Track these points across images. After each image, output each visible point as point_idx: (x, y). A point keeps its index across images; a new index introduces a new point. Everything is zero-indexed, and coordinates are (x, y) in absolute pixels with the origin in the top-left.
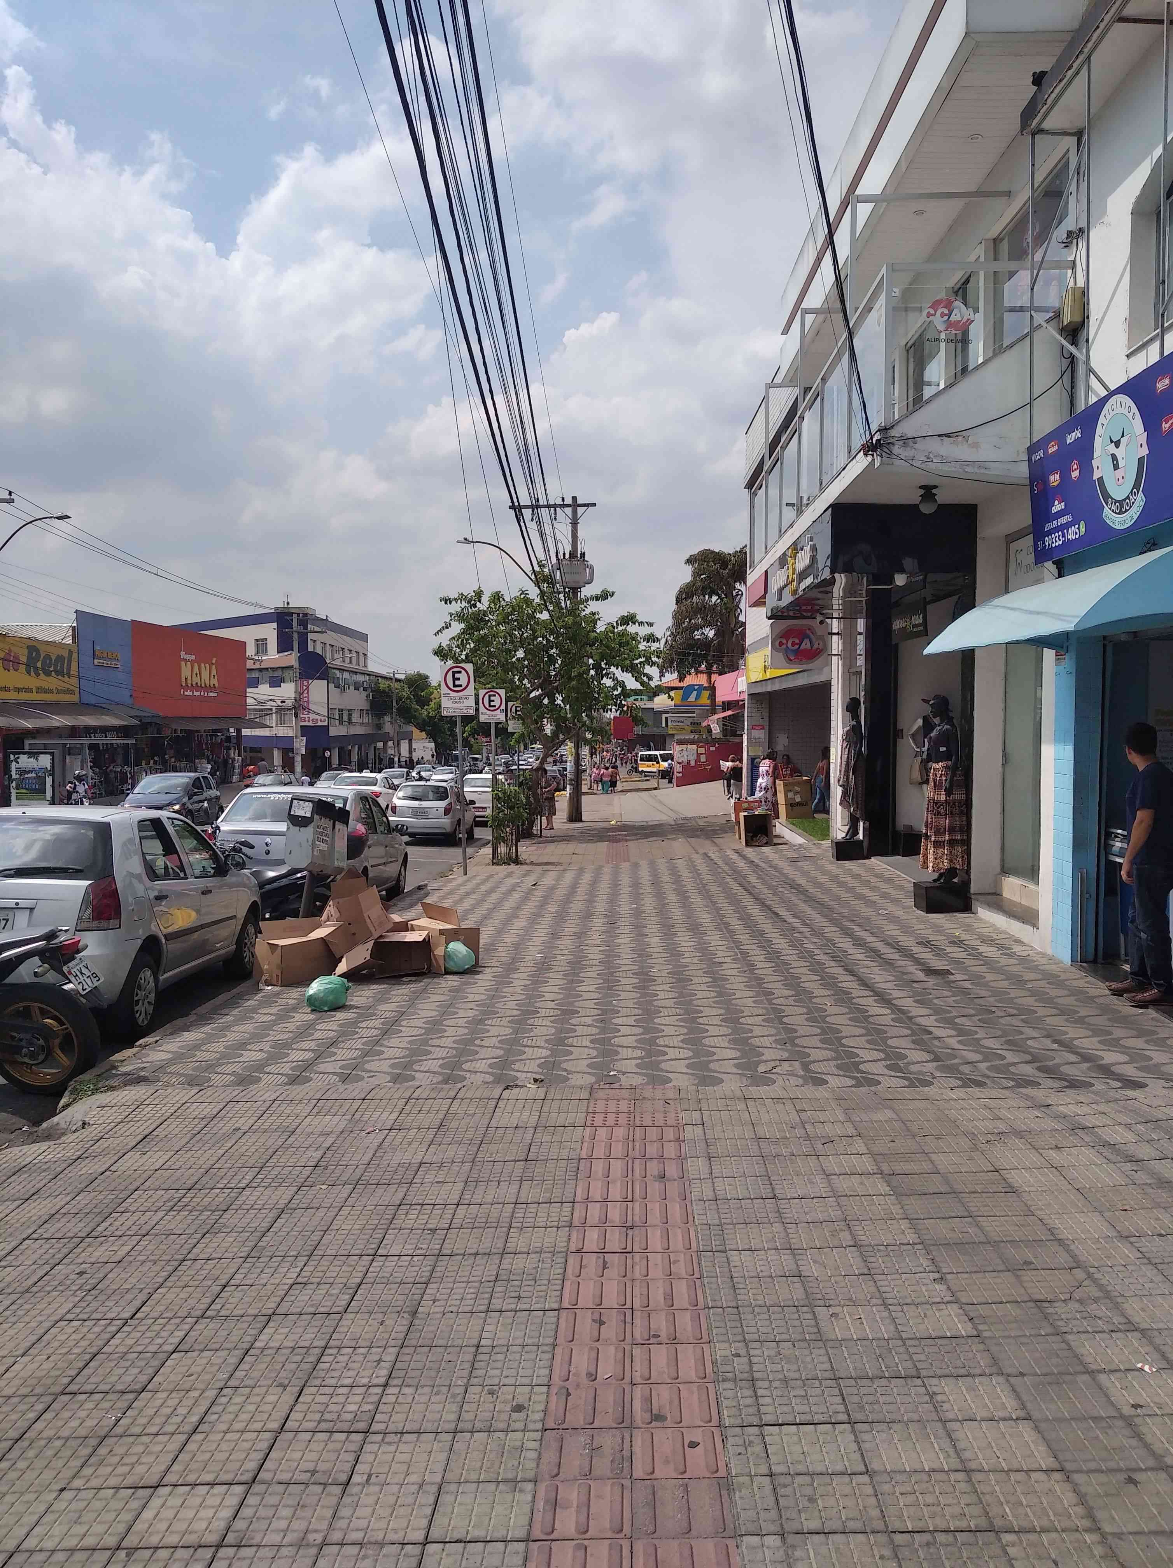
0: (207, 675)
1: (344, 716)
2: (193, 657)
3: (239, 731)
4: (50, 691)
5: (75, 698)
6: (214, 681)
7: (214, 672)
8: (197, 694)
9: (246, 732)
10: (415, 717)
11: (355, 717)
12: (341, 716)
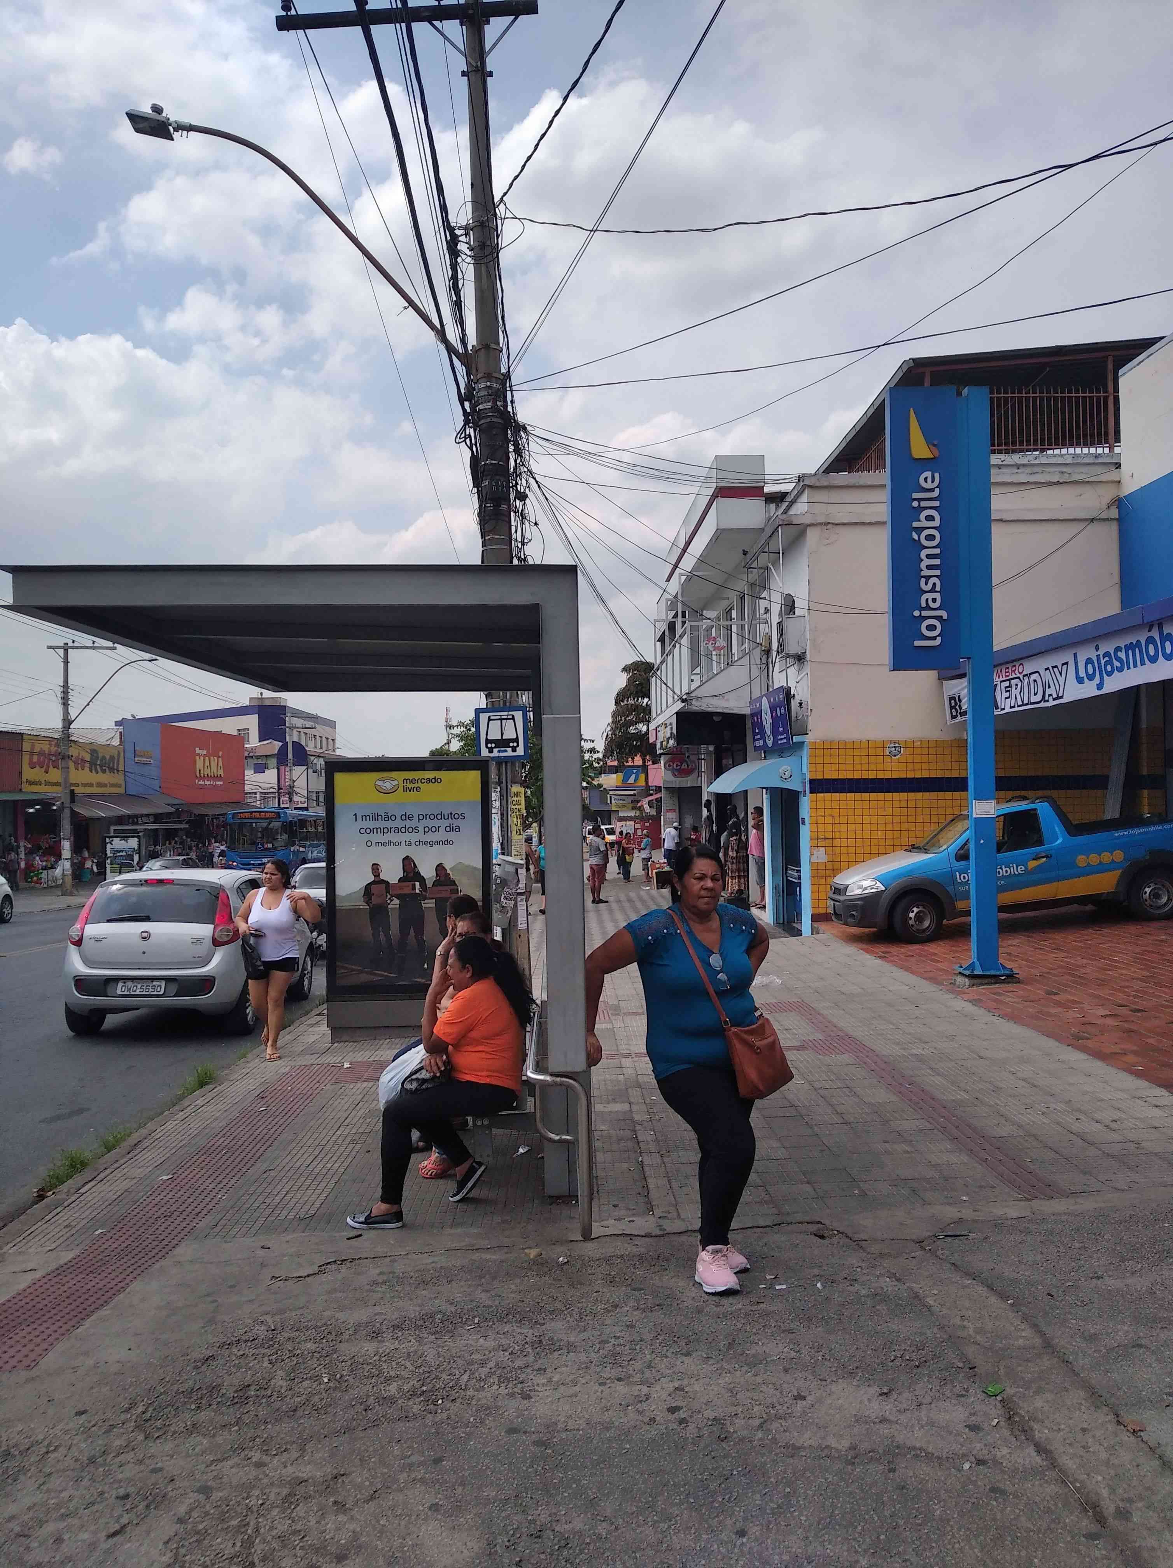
0: (215, 767)
1: (320, 797)
2: (205, 752)
4: (105, 785)
5: (121, 791)
6: (221, 772)
7: (220, 764)
8: (208, 783)
12: (318, 798)
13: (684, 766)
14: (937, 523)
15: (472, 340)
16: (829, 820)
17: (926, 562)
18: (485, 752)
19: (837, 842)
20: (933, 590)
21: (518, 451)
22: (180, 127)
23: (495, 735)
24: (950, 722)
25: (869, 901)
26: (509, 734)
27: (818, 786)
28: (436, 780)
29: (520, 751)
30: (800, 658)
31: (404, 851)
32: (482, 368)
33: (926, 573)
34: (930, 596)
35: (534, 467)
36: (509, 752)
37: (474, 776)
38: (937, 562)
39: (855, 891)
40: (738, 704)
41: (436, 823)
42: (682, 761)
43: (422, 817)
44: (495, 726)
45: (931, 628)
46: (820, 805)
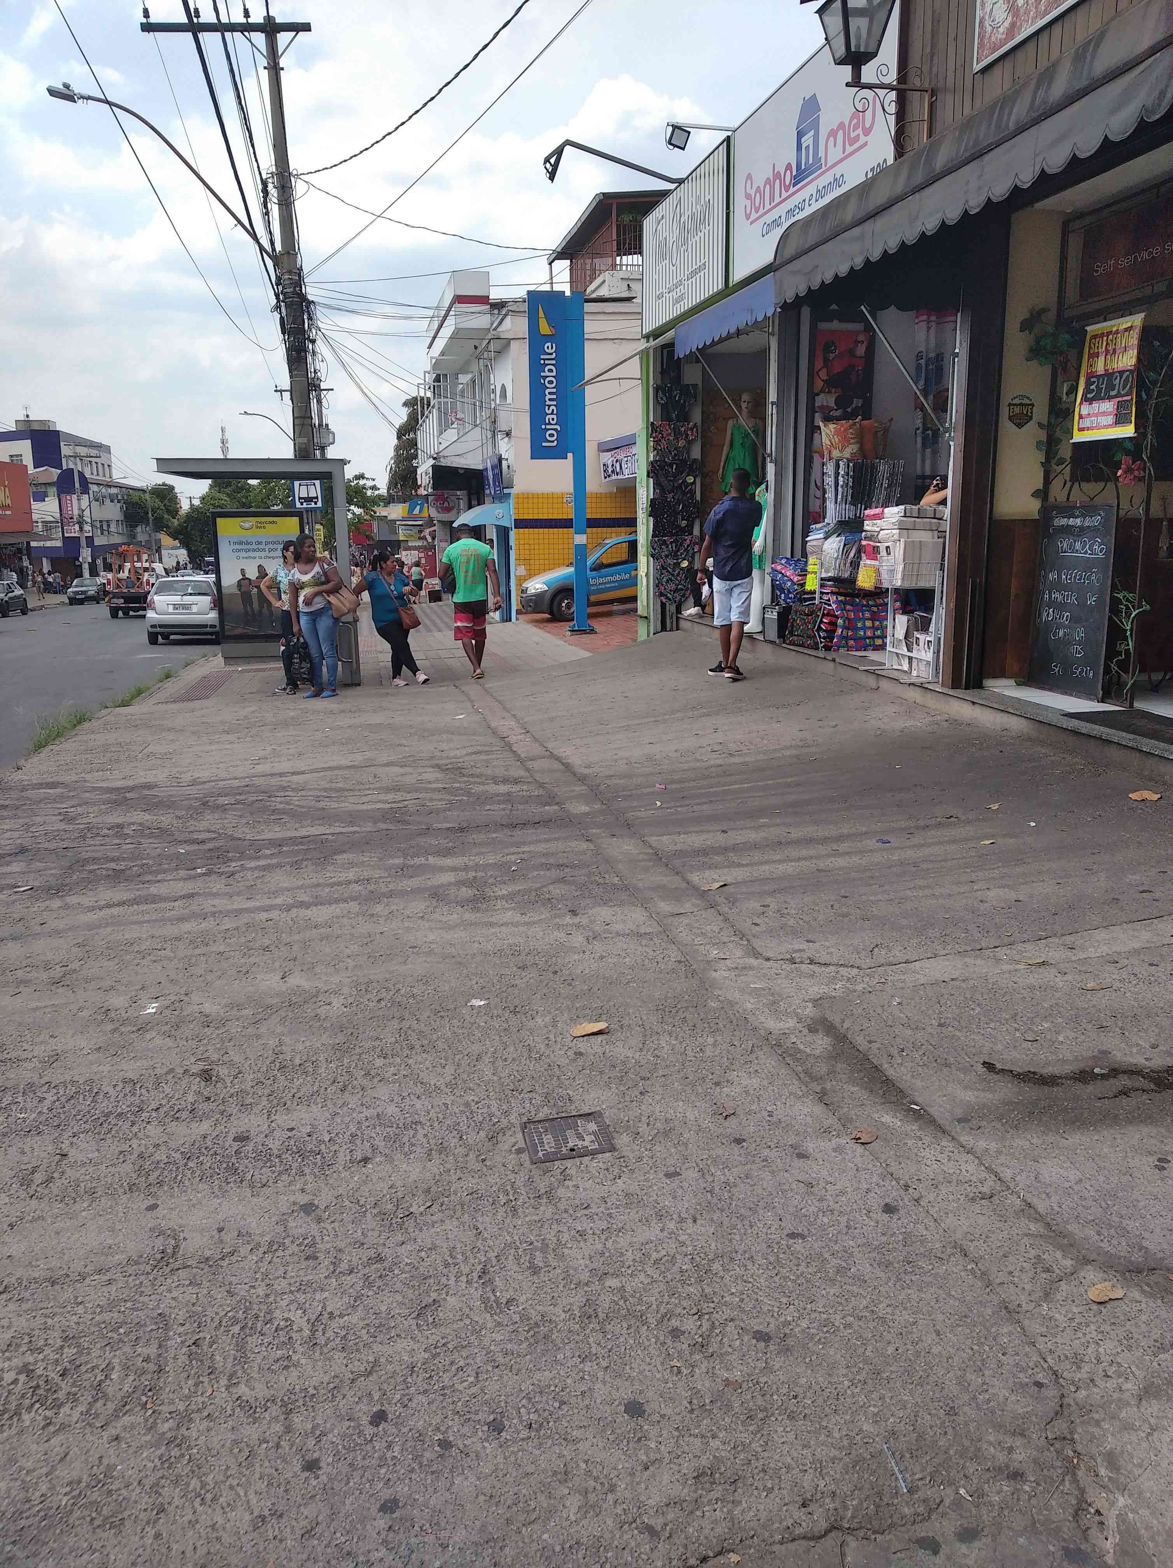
0: (3, 496)
1: (103, 526)
3: (28, 543)
6: (8, 502)
7: (7, 493)
9: (33, 544)
10: (168, 527)
11: (113, 528)
12: (102, 526)
13: (446, 504)
14: (554, 374)
15: (278, 247)
16: (527, 547)
17: (548, 397)
18: (298, 505)
19: (532, 562)
20: (552, 413)
21: (310, 319)
22: (83, 97)
23: (304, 494)
24: (604, 481)
25: (540, 596)
26: (312, 494)
27: (520, 524)
28: (274, 522)
29: (319, 504)
30: (508, 434)
31: (259, 562)
32: (286, 265)
33: (548, 403)
34: (551, 417)
35: (320, 325)
36: (313, 505)
37: (296, 520)
38: (554, 397)
39: (532, 591)
40: (473, 462)
41: (276, 546)
42: (445, 500)
43: (267, 543)
44: (303, 488)
45: (551, 435)
46: (522, 536)
